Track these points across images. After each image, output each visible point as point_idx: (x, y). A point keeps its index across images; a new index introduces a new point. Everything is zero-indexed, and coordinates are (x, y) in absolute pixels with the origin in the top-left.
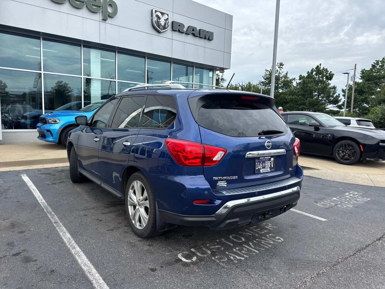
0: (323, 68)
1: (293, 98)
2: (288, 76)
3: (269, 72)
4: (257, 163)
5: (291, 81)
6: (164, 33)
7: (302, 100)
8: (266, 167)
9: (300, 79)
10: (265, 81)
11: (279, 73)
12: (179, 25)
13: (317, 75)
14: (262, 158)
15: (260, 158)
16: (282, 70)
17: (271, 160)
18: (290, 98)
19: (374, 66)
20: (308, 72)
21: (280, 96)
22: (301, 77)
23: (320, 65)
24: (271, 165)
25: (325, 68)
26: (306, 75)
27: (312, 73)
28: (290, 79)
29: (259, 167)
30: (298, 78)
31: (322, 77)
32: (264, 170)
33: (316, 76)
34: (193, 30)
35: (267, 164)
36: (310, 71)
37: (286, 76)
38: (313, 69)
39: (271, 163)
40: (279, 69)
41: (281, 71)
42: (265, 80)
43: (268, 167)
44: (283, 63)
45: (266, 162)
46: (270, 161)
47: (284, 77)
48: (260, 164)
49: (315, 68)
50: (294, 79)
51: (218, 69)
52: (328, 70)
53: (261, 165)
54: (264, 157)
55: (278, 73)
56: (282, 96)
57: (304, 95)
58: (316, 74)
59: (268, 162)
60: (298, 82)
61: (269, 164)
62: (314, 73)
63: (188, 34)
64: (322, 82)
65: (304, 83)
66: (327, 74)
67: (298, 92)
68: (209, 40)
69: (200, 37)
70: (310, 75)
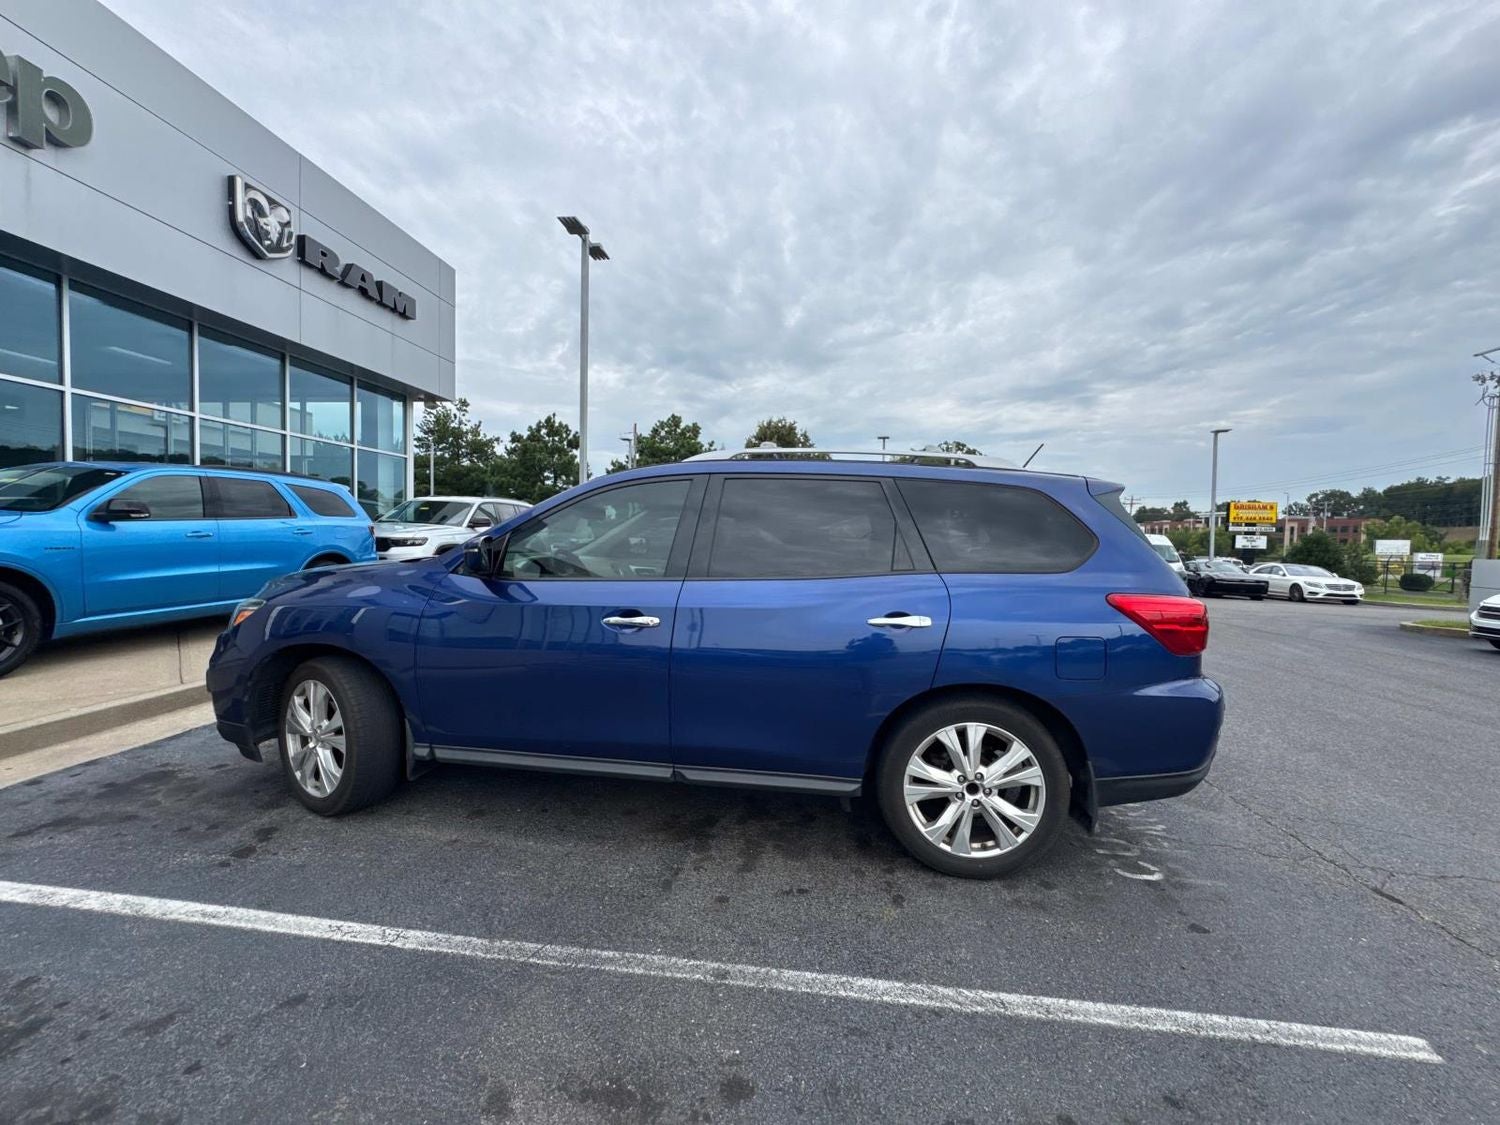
0: (560, 424)
1: (503, 482)
2: (482, 430)
3: (435, 417)
5: (489, 443)
6: (275, 264)
7: (523, 486)
9: (513, 441)
10: (424, 436)
11: (461, 423)
12: (324, 254)
13: (549, 437)
16: (467, 416)
18: (497, 482)
19: (655, 431)
20: (530, 427)
21: (467, 475)
22: (515, 438)
23: (554, 415)
25: (564, 423)
26: (525, 434)
27: (539, 430)
28: (488, 438)
30: (506, 438)
31: (561, 441)
33: (547, 438)
34: (363, 279)
36: (534, 427)
37: (475, 431)
38: (540, 422)
40: (458, 414)
41: (463, 419)
42: (426, 433)
44: (468, 401)
47: (472, 432)
49: (543, 421)
50: (497, 439)
51: (422, 397)
52: (570, 428)
55: (457, 421)
56: (473, 475)
57: (524, 477)
58: (548, 435)
60: (509, 448)
62: (544, 431)
63: (347, 286)
64: (561, 451)
65: (525, 450)
66: (569, 435)
67: (513, 469)
68: (404, 315)
69: (381, 304)
70: (534, 435)
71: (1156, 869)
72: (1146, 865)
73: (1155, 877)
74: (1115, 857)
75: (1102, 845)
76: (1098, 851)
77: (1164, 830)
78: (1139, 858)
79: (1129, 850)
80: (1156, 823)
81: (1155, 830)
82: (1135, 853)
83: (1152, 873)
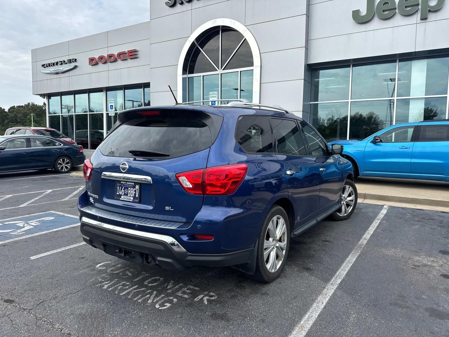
4: (118, 187)
8: (129, 195)
14: (124, 183)
15: (122, 182)
17: (136, 188)
24: (135, 194)
29: (120, 193)
32: (126, 197)
35: (130, 192)
39: (135, 191)
43: (131, 195)
45: (129, 188)
46: (134, 189)
48: (121, 190)
53: (123, 190)
54: (127, 182)
59: (132, 189)
61: (132, 192)
71: (99, 268)
72: (103, 268)
73: (98, 266)
74: (114, 266)
75: (120, 268)
76: (121, 265)
77: (103, 286)
78: (107, 269)
79: (111, 270)
80: (109, 287)
81: (107, 284)
82: (109, 271)
83: (100, 267)
